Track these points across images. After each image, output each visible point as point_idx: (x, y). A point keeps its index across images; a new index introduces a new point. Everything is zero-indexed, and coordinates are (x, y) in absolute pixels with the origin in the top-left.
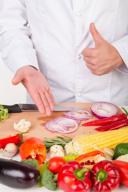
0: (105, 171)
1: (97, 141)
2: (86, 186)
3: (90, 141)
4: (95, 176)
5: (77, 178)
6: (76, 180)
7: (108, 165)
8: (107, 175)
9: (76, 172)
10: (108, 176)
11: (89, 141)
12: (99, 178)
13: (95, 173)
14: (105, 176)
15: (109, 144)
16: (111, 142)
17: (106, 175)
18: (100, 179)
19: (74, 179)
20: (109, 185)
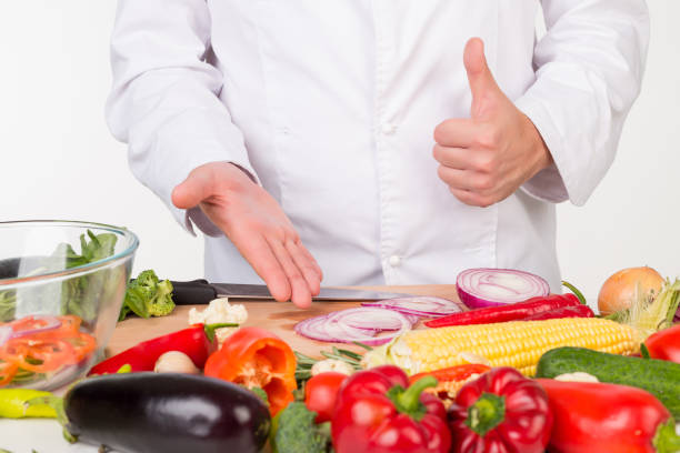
0: (497, 396)
1: (475, 343)
2: (431, 439)
3: (450, 342)
4: (463, 418)
5: (399, 409)
6: (395, 413)
7: (507, 378)
8: (504, 408)
9: (396, 393)
10: (507, 411)
11: (445, 341)
12: (474, 413)
13: (465, 411)
14: (497, 411)
15: (517, 357)
16: (524, 350)
17: (501, 405)
18: (478, 417)
19: (387, 411)
20: (514, 435)
